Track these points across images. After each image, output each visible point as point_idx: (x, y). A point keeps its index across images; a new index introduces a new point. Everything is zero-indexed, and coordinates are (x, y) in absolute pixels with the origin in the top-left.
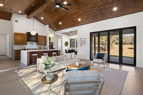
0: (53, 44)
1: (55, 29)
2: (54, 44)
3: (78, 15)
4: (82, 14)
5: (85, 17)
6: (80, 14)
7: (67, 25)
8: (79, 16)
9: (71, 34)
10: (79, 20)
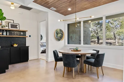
0: (25, 35)
9: (70, 9)
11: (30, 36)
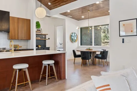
0: (45, 38)
1: (49, 4)
2: (47, 38)
9: (83, 17)
11: (49, 39)
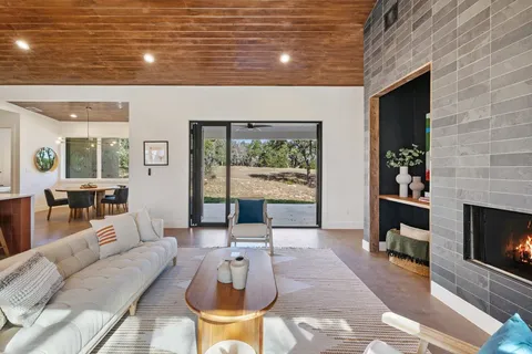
3: (150, 37)
4: (172, 35)
5: (181, 52)
6: (163, 35)
7: (74, 65)
8: (152, 41)
10: (149, 58)
